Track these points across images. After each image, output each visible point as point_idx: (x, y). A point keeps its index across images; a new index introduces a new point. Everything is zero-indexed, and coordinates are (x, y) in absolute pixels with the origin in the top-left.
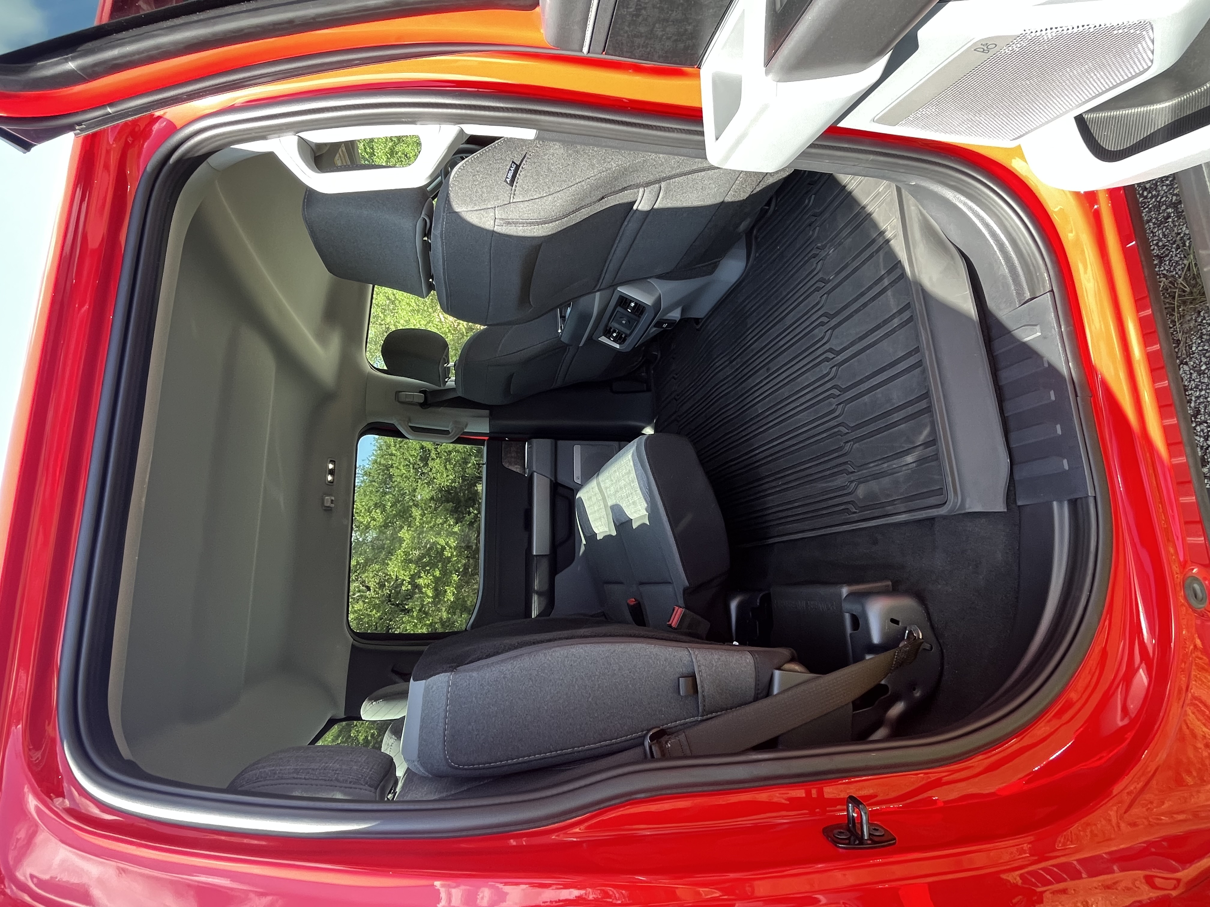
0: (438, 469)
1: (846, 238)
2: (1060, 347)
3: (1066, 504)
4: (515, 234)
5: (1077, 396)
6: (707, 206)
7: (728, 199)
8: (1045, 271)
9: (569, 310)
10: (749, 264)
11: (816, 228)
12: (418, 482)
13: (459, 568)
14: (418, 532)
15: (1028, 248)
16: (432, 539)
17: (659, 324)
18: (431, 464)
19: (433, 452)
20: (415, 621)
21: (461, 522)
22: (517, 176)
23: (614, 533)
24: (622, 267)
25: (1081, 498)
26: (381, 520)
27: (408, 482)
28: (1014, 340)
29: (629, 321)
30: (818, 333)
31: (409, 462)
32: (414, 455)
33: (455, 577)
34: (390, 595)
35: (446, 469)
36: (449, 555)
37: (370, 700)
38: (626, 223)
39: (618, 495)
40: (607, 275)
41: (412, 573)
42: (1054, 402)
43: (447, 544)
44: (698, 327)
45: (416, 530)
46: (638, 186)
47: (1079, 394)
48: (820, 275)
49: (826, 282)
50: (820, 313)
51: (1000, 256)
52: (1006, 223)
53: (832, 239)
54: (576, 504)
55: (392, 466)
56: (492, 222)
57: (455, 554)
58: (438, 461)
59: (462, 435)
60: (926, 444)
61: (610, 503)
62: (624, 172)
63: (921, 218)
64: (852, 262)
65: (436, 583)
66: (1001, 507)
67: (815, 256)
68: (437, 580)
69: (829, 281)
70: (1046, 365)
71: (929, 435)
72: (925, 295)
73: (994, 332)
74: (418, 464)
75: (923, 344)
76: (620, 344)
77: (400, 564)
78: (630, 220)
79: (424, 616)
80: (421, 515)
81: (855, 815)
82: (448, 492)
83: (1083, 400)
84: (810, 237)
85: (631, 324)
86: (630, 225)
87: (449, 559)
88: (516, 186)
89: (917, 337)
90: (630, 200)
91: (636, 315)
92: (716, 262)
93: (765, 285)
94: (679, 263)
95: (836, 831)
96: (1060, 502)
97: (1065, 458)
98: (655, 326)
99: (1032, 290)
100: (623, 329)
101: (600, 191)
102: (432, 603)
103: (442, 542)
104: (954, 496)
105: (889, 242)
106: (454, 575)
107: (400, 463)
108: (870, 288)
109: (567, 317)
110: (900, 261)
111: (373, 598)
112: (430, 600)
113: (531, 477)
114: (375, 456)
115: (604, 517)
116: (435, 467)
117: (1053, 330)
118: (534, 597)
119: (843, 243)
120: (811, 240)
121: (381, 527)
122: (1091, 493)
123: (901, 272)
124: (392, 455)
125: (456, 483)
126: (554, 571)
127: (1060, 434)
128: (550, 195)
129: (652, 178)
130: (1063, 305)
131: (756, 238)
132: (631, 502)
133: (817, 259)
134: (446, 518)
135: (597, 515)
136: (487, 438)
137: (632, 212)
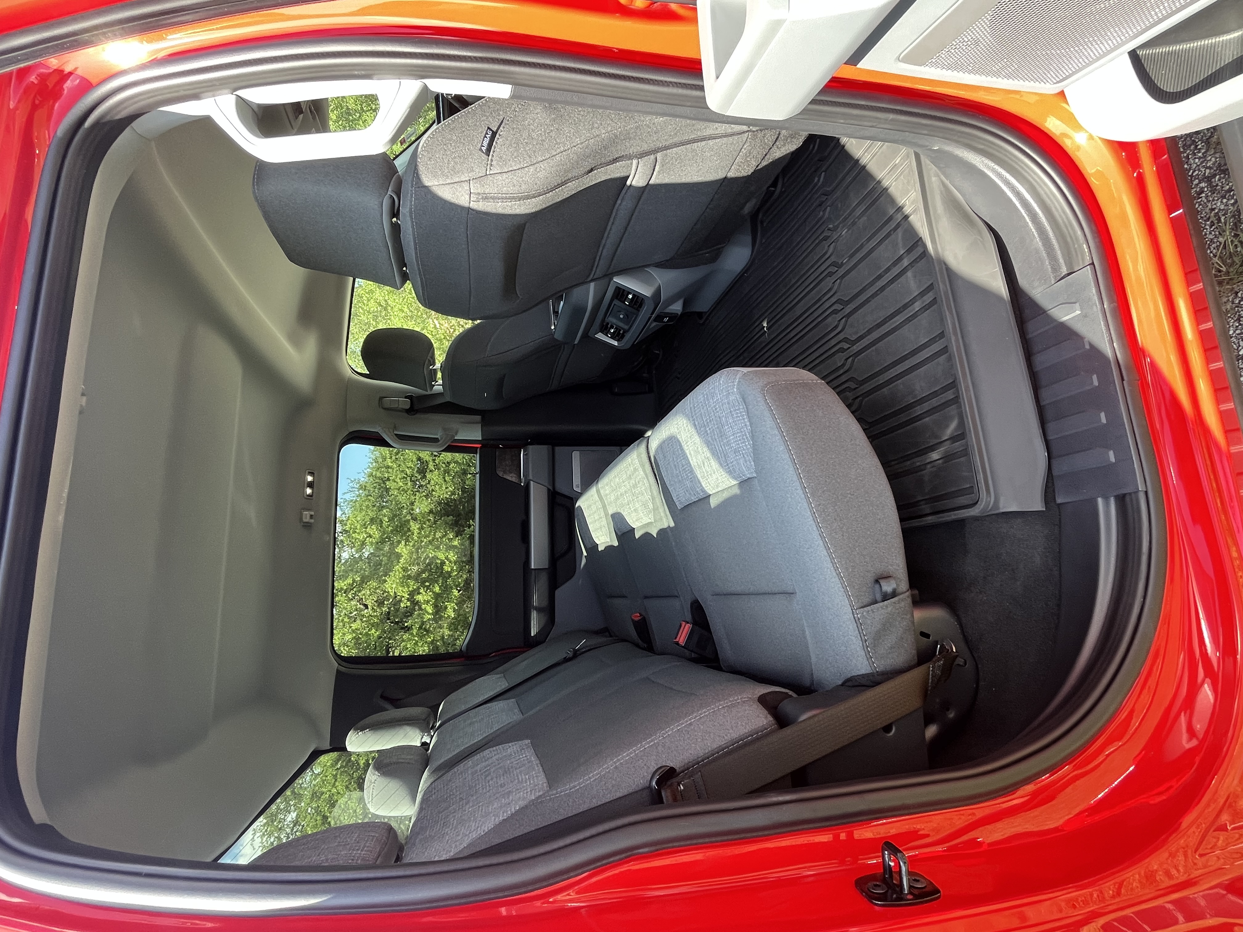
0: (437, 480)
1: (859, 218)
2: (1103, 326)
3: (1112, 501)
4: (494, 211)
5: (1123, 380)
6: (708, 182)
7: (731, 175)
8: (1085, 242)
9: (562, 303)
10: (755, 251)
11: (827, 208)
12: (416, 494)
13: (459, 584)
14: (416, 547)
15: (1064, 217)
16: (432, 554)
17: (659, 318)
18: (428, 476)
19: (431, 463)
20: (416, 638)
21: (461, 535)
22: (494, 143)
23: (616, 544)
24: (618, 253)
25: (1130, 494)
26: (377, 536)
27: (405, 494)
28: (1050, 319)
29: (627, 316)
30: (832, 321)
31: (407, 475)
32: (411, 467)
33: (455, 592)
34: (389, 613)
35: (445, 481)
36: (450, 570)
37: (356, 730)
38: (619, 202)
39: (619, 502)
40: (602, 262)
41: (411, 589)
42: (1096, 387)
43: (447, 558)
44: (701, 322)
45: (414, 546)
46: (630, 157)
47: (1125, 378)
48: (833, 259)
49: (840, 266)
50: (833, 300)
51: (1032, 228)
52: (1039, 189)
53: (846, 219)
54: (576, 513)
55: (388, 479)
56: (468, 197)
57: (455, 568)
58: (436, 472)
59: (452, 442)
60: (954, 439)
61: (611, 512)
62: (614, 140)
63: (943, 189)
64: (868, 242)
65: (436, 599)
66: (1038, 506)
67: (826, 238)
68: (437, 596)
69: (842, 264)
70: (1087, 347)
71: (956, 429)
72: (950, 274)
73: (1027, 312)
74: (416, 477)
75: (949, 329)
76: (618, 341)
77: (398, 581)
78: (623, 198)
79: (425, 633)
80: (419, 529)
81: (892, 864)
82: (447, 504)
83: (1130, 384)
84: (821, 218)
85: (629, 319)
86: (624, 203)
87: (449, 573)
88: (493, 156)
89: (942, 320)
90: (623, 174)
91: (634, 308)
92: (719, 249)
93: (772, 273)
94: (679, 249)
95: (870, 884)
96: (1106, 499)
97: (1110, 449)
98: (655, 320)
99: (1069, 262)
100: (621, 324)
101: (588, 162)
102: (433, 620)
103: (441, 556)
104: (987, 494)
105: (908, 217)
106: (455, 590)
107: (396, 476)
108: (888, 270)
109: (560, 312)
110: (921, 238)
111: (372, 616)
112: (430, 617)
113: (527, 486)
114: (372, 469)
115: (604, 527)
116: (433, 479)
117: (1095, 307)
118: (532, 613)
119: (856, 222)
120: (821, 222)
121: (377, 543)
122: (1141, 487)
123: (922, 250)
124: (388, 467)
125: (455, 495)
126: (554, 584)
127: (1105, 422)
128: (531, 165)
129: (645, 147)
130: (1106, 279)
131: (762, 222)
132: (632, 510)
133: (829, 241)
134: (446, 532)
135: (597, 525)
136: (479, 446)
137: (626, 188)
